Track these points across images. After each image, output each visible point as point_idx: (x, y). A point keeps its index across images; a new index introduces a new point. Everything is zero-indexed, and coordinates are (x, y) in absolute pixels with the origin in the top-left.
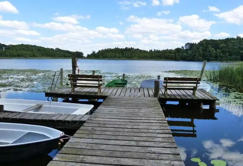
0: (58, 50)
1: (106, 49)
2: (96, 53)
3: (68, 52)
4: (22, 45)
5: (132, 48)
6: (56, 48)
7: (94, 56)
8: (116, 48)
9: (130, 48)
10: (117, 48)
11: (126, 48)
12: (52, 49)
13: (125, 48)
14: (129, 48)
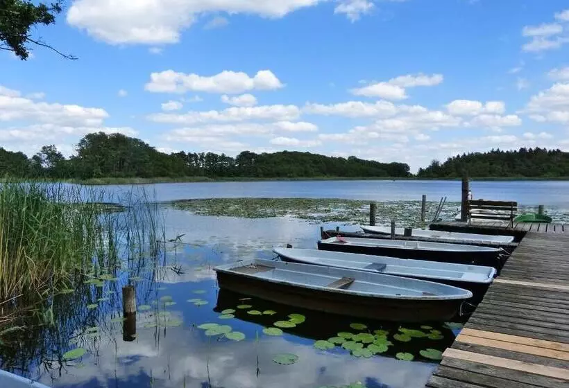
0: (353, 160)
1: (467, 154)
2: (440, 165)
3: (374, 164)
4: (285, 152)
5: (538, 149)
6: (350, 158)
7: (435, 172)
8: (492, 151)
9: (533, 149)
10: (495, 150)
11: (523, 150)
12: (340, 158)
13: (518, 151)
14: (531, 149)
